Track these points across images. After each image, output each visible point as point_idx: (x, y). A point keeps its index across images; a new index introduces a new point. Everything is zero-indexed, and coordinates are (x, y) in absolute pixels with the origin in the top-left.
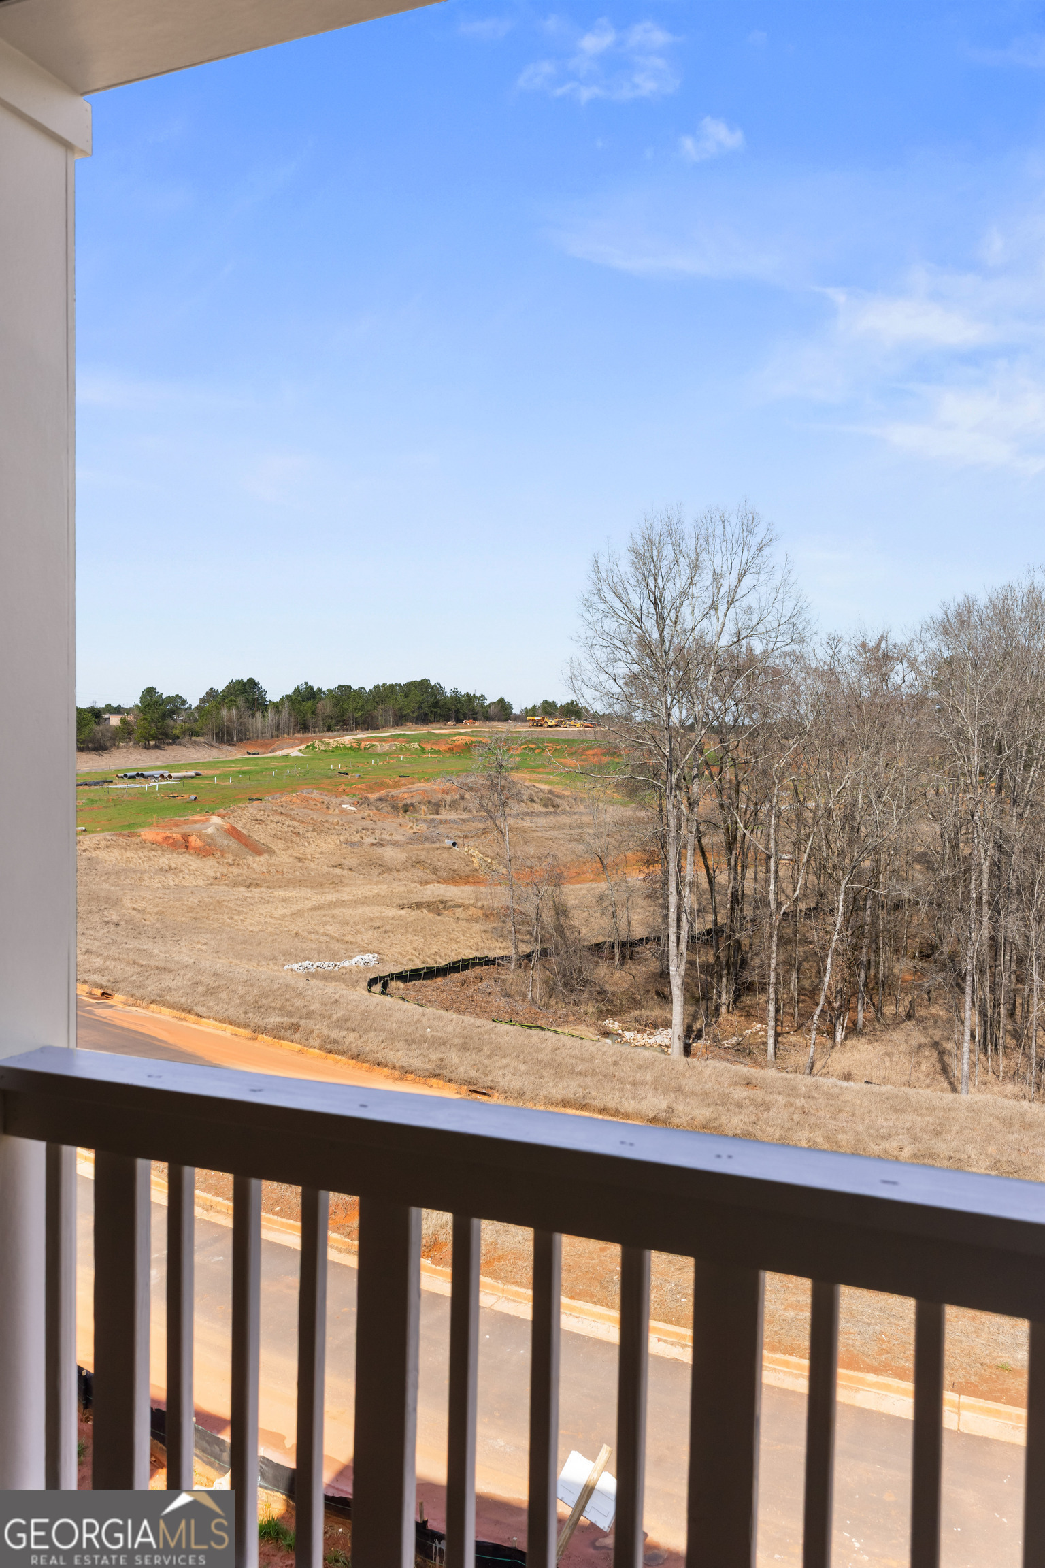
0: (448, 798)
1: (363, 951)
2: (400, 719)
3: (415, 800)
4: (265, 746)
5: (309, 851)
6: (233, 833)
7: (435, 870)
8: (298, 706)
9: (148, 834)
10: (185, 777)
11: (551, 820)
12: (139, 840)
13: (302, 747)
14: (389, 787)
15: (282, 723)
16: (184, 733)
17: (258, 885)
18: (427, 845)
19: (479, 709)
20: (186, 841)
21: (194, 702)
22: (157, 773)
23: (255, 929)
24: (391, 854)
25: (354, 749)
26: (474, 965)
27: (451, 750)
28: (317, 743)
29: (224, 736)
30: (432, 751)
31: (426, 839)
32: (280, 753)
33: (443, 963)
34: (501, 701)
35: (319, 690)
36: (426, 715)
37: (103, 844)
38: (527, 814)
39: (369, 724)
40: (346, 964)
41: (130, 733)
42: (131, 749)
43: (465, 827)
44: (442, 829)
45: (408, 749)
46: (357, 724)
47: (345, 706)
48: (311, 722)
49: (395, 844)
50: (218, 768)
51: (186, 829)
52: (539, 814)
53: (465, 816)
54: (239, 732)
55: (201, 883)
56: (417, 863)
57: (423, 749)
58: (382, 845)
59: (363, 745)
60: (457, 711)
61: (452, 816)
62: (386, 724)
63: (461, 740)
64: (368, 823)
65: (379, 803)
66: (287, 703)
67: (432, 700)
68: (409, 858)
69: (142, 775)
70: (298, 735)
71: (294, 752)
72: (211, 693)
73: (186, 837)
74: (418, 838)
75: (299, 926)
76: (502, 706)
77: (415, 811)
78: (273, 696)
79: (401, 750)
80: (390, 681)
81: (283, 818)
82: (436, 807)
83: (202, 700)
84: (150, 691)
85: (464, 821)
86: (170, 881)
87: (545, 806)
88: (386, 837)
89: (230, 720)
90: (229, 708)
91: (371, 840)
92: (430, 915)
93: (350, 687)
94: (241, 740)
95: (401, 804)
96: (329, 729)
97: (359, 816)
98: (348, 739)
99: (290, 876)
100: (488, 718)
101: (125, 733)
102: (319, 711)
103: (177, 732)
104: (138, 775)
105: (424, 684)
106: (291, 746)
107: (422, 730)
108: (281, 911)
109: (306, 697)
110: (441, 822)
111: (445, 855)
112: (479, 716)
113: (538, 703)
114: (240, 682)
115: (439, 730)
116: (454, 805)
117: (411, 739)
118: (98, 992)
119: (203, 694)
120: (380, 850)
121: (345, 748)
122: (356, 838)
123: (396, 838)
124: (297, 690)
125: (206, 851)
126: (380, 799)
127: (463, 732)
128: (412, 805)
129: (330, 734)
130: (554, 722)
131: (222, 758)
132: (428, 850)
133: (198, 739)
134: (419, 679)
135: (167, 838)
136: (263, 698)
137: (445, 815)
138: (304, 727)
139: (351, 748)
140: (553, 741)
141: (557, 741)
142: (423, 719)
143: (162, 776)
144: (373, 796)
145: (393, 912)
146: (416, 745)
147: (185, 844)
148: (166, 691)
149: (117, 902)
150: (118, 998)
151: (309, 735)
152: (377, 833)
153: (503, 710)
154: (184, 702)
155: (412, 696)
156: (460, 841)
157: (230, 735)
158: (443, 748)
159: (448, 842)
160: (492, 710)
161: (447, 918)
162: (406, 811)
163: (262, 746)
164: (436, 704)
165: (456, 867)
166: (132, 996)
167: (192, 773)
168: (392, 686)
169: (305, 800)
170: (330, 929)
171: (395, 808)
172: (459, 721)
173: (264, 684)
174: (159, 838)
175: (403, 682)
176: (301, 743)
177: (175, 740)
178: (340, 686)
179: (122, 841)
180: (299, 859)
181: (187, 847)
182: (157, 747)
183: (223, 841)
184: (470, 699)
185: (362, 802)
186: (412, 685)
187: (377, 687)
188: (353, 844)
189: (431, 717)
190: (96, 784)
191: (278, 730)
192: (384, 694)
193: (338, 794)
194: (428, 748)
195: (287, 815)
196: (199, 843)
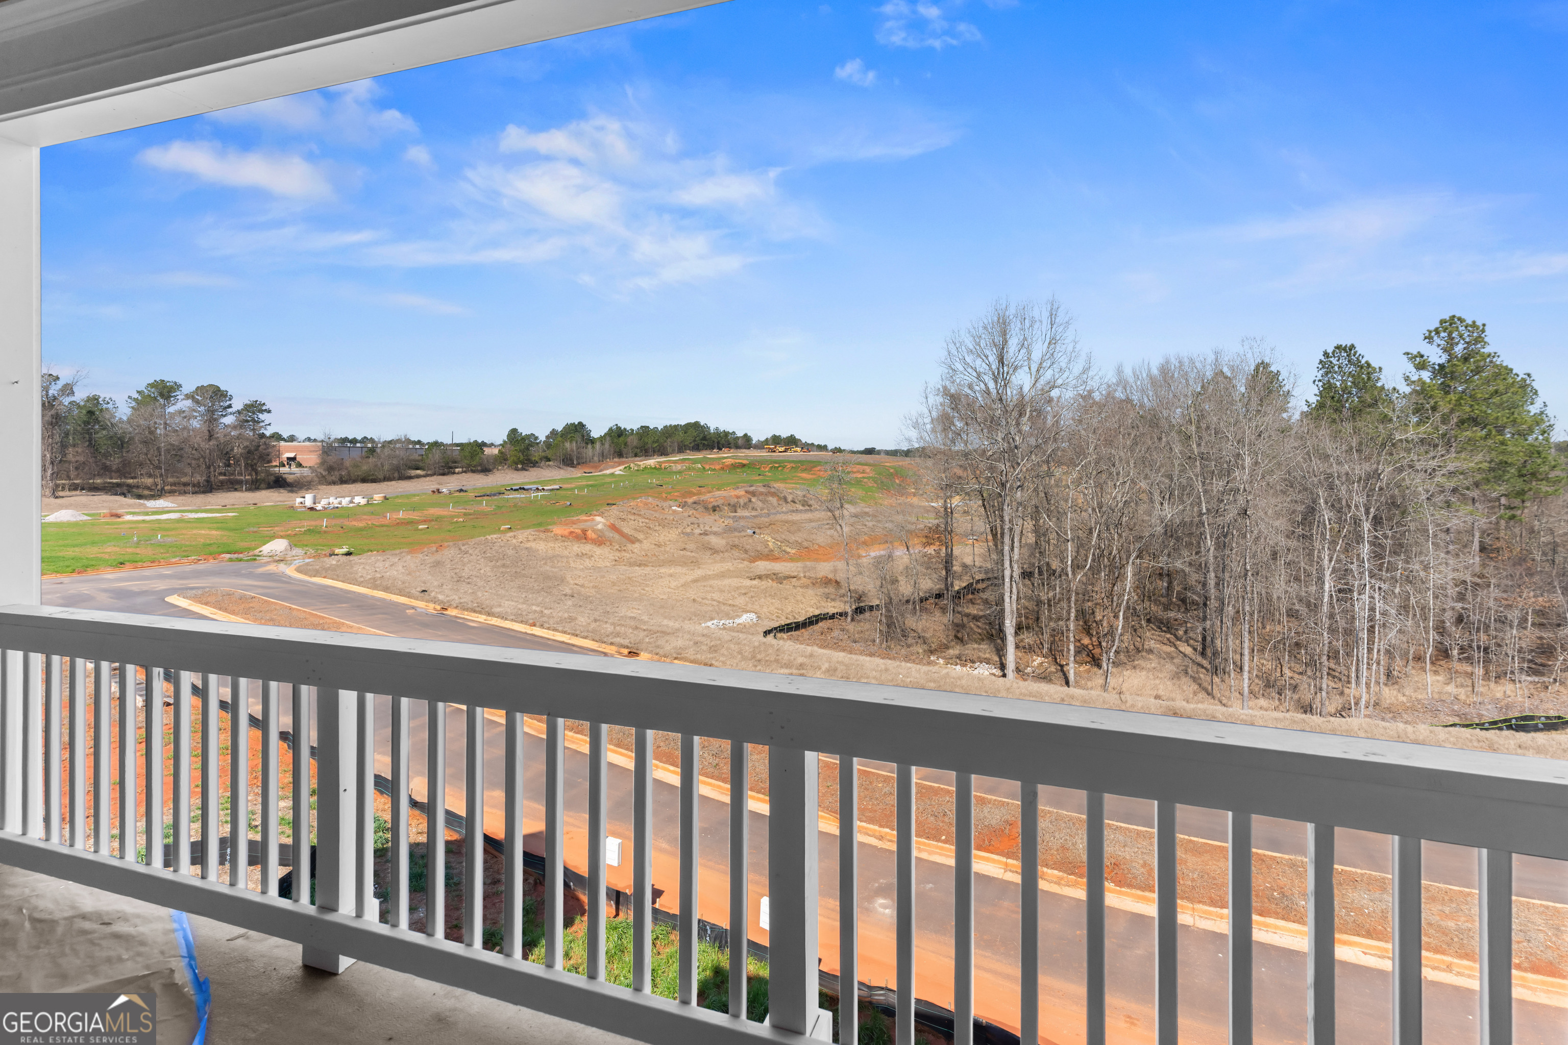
0: (742, 501)
1: (747, 612)
2: (681, 449)
3: (720, 502)
4: (596, 467)
5: (661, 539)
6: (613, 527)
7: (746, 551)
8: (616, 440)
9: (558, 530)
10: (553, 490)
11: (809, 516)
12: (552, 534)
13: (622, 467)
14: (694, 494)
15: (606, 452)
16: (541, 459)
17: (646, 565)
18: (737, 534)
19: (732, 441)
20: (585, 534)
21: (542, 438)
22: (534, 487)
23: (665, 597)
24: (714, 540)
25: (657, 469)
26: (822, 619)
27: (722, 469)
28: (632, 465)
29: (568, 461)
30: (711, 469)
31: (735, 530)
32: (608, 472)
33: (801, 619)
34: (746, 435)
35: (625, 429)
36: (698, 445)
37: (531, 538)
38: (793, 511)
39: (662, 451)
40: (738, 621)
41: (506, 460)
42: (507, 471)
43: (757, 521)
44: (742, 523)
45: (694, 469)
46: (654, 452)
47: (646, 440)
48: (625, 451)
49: (715, 533)
50: (571, 483)
51: (583, 526)
52: (801, 511)
53: (754, 513)
54: (578, 458)
55: (608, 564)
56: (735, 546)
57: (704, 468)
58: (707, 534)
59: (663, 466)
60: (718, 443)
61: (746, 513)
62: (673, 452)
63: (729, 462)
64: (693, 519)
65: (695, 505)
66: (608, 438)
67: (702, 436)
68: (728, 543)
69: (524, 489)
70: (616, 460)
71: (618, 471)
72: (554, 433)
73: (584, 531)
74: (729, 530)
75: (692, 593)
76: (747, 438)
77: (721, 511)
78: (596, 434)
79: (689, 469)
80: (674, 423)
81: (636, 517)
82: (734, 508)
83: (547, 437)
84: (514, 431)
85: (755, 517)
86: (588, 563)
87: (803, 505)
88: (707, 528)
89: (572, 450)
90: (571, 442)
91: (697, 531)
92: (775, 584)
93: (648, 427)
94: (579, 464)
95: (710, 506)
96: (636, 455)
97: (686, 514)
98: (652, 462)
99: (662, 558)
100: (738, 447)
101: (502, 460)
102: (629, 443)
103: (536, 459)
104: (520, 488)
105: (696, 425)
106: (613, 467)
107: (699, 456)
108: (673, 584)
109: (617, 434)
110: (740, 517)
111: (750, 541)
112: (732, 445)
113: (769, 436)
114: (573, 424)
115: (713, 455)
116: (745, 506)
117: (695, 461)
118: (626, 651)
119: (548, 433)
120: (706, 538)
121: (651, 468)
122: (688, 530)
123: (715, 529)
124: (611, 429)
125: (600, 541)
126: (695, 503)
127: (727, 456)
128: (718, 506)
129: (637, 459)
130: (783, 449)
131: (568, 476)
132: (739, 537)
133: (551, 463)
134: (693, 421)
135: (571, 533)
136: (589, 435)
137: (741, 513)
138: (620, 455)
139: (655, 468)
140: (790, 462)
141: (793, 462)
142: (697, 448)
143: (537, 489)
144: (690, 501)
145: (748, 583)
146: (699, 466)
147: (583, 537)
148: (524, 431)
149: (563, 580)
150: (644, 656)
151: (624, 459)
152: (702, 526)
153: (746, 442)
154: (536, 438)
155: (689, 432)
156: (757, 531)
157: (572, 460)
158: (717, 467)
159: (750, 532)
160: (740, 442)
161: (786, 585)
162: (714, 511)
163: (592, 467)
164: (704, 438)
165: (759, 548)
166: (657, 654)
167: (557, 487)
168: (675, 426)
169: (646, 504)
170: (716, 596)
171: (706, 508)
172: (720, 449)
173: (589, 426)
174: (566, 533)
175: (683, 424)
176: (619, 465)
177: (534, 464)
178: (642, 427)
179: (542, 535)
180: (659, 546)
181: (585, 538)
182: (523, 469)
183: (610, 534)
184: (726, 434)
185: (683, 505)
186: (689, 426)
187: (666, 427)
188: (688, 534)
189: (701, 447)
190: (495, 495)
191: (603, 456)
192: (670, 431)
193: (666, 499)
194: (707, 467)
195: (640, 515)
196: (594, 536)
